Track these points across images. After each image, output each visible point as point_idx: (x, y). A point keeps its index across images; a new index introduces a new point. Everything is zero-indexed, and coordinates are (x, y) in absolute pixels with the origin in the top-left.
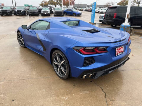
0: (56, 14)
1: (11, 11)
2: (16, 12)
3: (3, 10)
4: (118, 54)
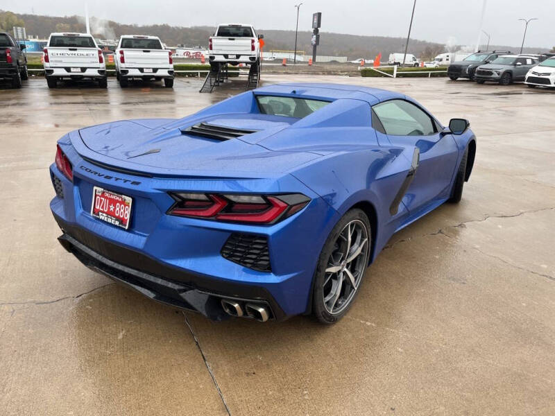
4: (100, 213)
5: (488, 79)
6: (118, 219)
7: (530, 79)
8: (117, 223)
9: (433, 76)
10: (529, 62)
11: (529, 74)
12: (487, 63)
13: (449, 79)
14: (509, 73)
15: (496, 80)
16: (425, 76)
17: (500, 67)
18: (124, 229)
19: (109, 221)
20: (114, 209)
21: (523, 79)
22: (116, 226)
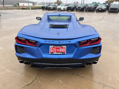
0: (110, 11)
1: (74, 8)
2: (77, 8)
3: (69, 7)
4: (54, 53)
5: (50, 9)
6: (61, 52)
7: (58, 9)
8: (61, 53)
9: (38, 9)
10: (56, 5)
11: (57, 8)
12: (49, 6)
13: (42, 9)
14: (54, 8)
15: (52, 9)
16: (37, 9)
17: (52, 7)
18: (65, 54)
19: (58, 53)
20: (59, 50)
21: (57, 9)
22: (61, 54)
